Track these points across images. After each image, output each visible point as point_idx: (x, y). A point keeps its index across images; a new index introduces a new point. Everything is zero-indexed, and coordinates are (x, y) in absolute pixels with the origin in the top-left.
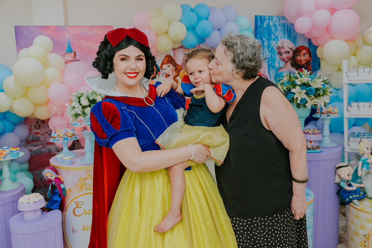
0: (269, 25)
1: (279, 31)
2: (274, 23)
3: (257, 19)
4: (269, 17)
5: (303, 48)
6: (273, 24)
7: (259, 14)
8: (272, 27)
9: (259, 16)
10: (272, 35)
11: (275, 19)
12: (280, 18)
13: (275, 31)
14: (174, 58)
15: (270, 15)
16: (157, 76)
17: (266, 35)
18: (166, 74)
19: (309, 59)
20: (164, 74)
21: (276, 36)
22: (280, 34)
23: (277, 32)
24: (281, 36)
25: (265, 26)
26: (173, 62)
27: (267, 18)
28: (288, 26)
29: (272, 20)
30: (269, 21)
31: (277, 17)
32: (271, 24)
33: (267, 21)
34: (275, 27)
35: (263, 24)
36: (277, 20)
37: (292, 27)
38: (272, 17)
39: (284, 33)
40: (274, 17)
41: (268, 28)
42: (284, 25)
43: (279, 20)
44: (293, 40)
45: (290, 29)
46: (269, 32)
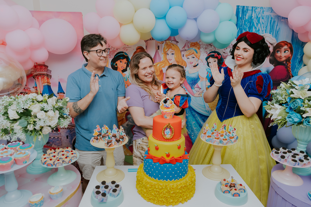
0: (252, 17)
1: (262, 24)
2: (257, 15)
3: (239, 10)
4: (253, 7)
5: (285, 43)
6: (256, 16)
7: (241, 4)
8: (254, 19)
9: (241, 7)
10: (254, 28)
11: (258, 10)
12: (264, 10)
13: (257, 24)
14: (146, 50)
16: (128, 68)
17: (247, 27)
19: (290, 56)
21: (257, 29)
22: (262, 27)
23: (259, 25)
24: (263, 29)
25: (247, 18)
27: (250, 8)
28: (272, 18)
29: (255, 12)
30: (252, 12)
31: (261, 8)
32: (253, 15)
33: (249, 12)
34: (258, 19)
35: (244, 16)
36: (260, 11)
37: (276, 20)
38: (256, 8)
39: (267, 27)
40: (257, 8)
41: (250, 20)
42: (268, 17)
43: (263, 11)
44: (275, 35)
45: (274, 22)
46: (250, 25)
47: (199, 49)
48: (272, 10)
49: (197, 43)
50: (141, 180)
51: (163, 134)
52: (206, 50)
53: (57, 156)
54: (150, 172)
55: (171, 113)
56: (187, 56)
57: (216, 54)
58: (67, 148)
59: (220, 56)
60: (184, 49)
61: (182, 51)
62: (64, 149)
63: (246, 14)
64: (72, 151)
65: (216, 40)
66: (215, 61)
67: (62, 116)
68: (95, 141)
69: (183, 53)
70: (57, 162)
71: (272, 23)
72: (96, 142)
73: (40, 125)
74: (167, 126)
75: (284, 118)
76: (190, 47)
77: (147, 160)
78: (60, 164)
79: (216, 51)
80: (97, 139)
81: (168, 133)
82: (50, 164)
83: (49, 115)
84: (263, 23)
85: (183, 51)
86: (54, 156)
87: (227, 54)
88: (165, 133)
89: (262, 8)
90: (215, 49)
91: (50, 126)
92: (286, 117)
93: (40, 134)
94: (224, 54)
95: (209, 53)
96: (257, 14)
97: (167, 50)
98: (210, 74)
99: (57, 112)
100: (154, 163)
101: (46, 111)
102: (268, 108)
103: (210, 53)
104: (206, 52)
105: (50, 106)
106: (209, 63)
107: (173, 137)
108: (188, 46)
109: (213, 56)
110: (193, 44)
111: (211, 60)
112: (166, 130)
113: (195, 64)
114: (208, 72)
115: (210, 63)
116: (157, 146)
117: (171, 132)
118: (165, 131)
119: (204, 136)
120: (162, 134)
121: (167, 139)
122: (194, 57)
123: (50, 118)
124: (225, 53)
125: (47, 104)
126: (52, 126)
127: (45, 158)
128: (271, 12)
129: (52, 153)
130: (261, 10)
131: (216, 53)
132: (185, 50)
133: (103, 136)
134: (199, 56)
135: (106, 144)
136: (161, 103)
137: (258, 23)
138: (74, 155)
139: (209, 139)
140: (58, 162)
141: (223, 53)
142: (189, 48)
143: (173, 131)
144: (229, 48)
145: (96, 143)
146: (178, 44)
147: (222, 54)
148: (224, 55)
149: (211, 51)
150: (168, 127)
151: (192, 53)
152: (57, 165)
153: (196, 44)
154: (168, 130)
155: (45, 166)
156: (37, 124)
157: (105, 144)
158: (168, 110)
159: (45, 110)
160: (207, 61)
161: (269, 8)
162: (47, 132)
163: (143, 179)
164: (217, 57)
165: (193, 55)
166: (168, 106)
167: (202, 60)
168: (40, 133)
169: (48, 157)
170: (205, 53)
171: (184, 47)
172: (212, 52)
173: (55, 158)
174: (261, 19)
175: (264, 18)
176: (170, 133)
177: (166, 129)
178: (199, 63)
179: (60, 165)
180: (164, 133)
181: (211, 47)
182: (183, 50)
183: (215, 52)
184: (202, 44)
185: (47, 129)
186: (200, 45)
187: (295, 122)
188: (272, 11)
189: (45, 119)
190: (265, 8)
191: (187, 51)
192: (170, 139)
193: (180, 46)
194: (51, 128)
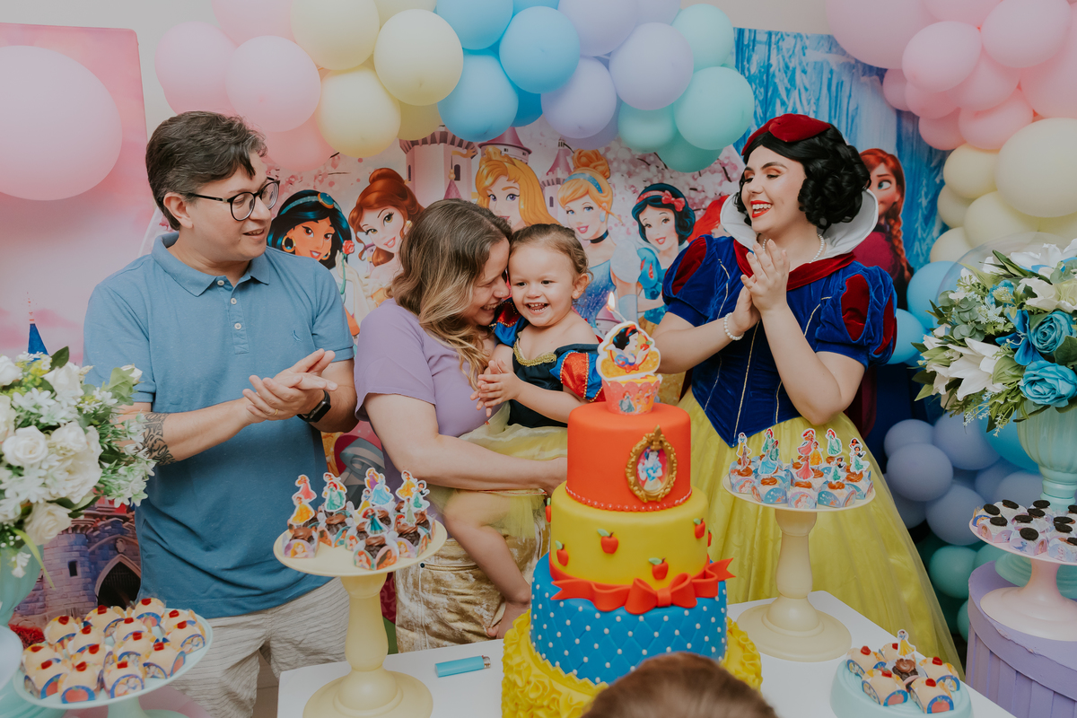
0: (769, 66)
1: (803, 90)
2: (787, 60)
4: (770, 34)
5: (880, 155)
6: (782, 65)
8: (777, 73)
10: (778, 103)
11: (787, 44)
12: (808, 43)
13: (788, 91)
14: (407, 184)
15: (773, 29)
16: (339, 257)
18: (374, 248)
19: (897, 198)
20: (366, 248)
22: (805, 103)
23: (795, 94)
24: (806, 110)
26: (407, 202)
27: (762, 37)
28: (831, 72)
29: (779, 49)
30: (769, 50)
31: (795, 37)
32: (773, 61)
33: (761, 50)
34: (789, 74)
35: (745, 63)
36: (795, 47)
37: (846, 78)
38: (779, 35)
39: (818, 99)
40: (784, 36)
41: (765, 78)
42: (819, 67)
43: (804, 48)
44: (847, 128)
45: (840, 84)
46: (766, 92)
47: (607, 177)
48: (832, 43)
49: (596, 154)
50: (545, 703)
51: (632, 479)
52: (632, 181)
53: (105, 648)
54: (586, 659)
55: (652, 388)
56: (564, 202)
57: (666, 196)
58: (146, 602)
59: (680, 202)
60: (551, 177)
61: (546, 184)
62: (129, 608)
63: (751, 56)
64: (173, 614)
65: (677, 138)
66: (666, 220)
67: (111, 456)
68: (299, 550)
69: (549, 191)
70: (112, 675)
71: (834, 88)
72: (304, 554)
73: (23, 498)
74: (650, 443)
75: (1012, 386)
76: (575, 168)
77: (562, 604)
78: (132, 680)
79: (665, 182)
80: (310, 539)
81: (653, 475)
82: (83, 688)
83: (64, 444)
84: (806, 89)
85: (549, 185)
86: (94, 649)
87: (703, 193)
88: (640, 472)
89: (798, 36)
90: (660, 175)
91: (64, 503)
92: (1022, 383)
93: (20, 544)
94: (693, 193)
95: (641, 189)
96: (787, 56)
97: (490, 180)
98: (651, 268)
99: (94, 433)
100: (601, 612)
101: (47, 429)
102: (937, 358)
103: (647, 189)
104: (633, 189)
105: (65, 405)
106: (647, 228)
107: (672, 489)
108: (567, 164)
109: (656, 203)
110: (584, 160)
111: (651, 215)
112: (642, 460)
113: (597, 233)
114: (643, 261)
115: (650, 226)
116: (612, 534)
117: (663, 469)
118: (640, 466)
119: (742, 483)
120: (626, 479)
121: (649, 502)
122: (590, 208)
123: (69, 463)
124: (695, 189)
125: (52, 391)
126: (75, 501)
127: (46, 665)
128: (827, 49)
129: (74, 635)
130: (795, 44)
131: (667, 192)
132: (558, 181)
133: (330, 526)
134: (610, 203)
135: (361, 554)
136: (604, 349)
137: (789, 86)
138: (188, 630)
139: (772, 490)
140: (124, 671)
141: (691, 189)
142: (570, 171)
143: (673, 462)
144: (708, 173)
145: (306, 557)
146: (531, 159)
147: (686, 192)
148: (693, 199)
149: (648, 184)
150: (653, 447)
151: (582, 191)
152: (119, 690)
153: (594, 157)
154: (653, 459)
155: (53, 702)
156: (7, 494)
157: (358, 558)
158: (635, 377)
159: (43, 420)
160: (637, 219)
161: (822, 37)
162: (50, 530)
163: (554, 695)
164: (670, 206)
165: (587, 198)
166: (631, 360)
167: (619, 216)
168: (18, 538)
169: (58, 655)
170: (629, 193)
171: (552, 170)
172: (653, 187)
173: (100, 656)
174: (798, 74)
175: (809, 70)
176: (660, 473)
177: (643, 454)
178: (611, 228)
179: (134, 688)
180: (637, 475)
181: (649, 170)
182: (551, 183)
183: (662, 187)
184: (615, 159)
185: (51, 517)
186: (608, 162)
187: (1061, 397)
188: (830, 49)
189: (45, 466)
190: (807, 38)
191: (566, 185)
192: (662, 499)
193: (539, 165)
194: (70, 511)
